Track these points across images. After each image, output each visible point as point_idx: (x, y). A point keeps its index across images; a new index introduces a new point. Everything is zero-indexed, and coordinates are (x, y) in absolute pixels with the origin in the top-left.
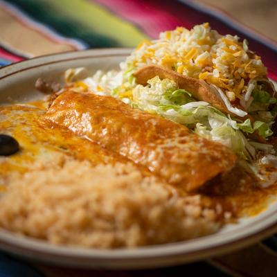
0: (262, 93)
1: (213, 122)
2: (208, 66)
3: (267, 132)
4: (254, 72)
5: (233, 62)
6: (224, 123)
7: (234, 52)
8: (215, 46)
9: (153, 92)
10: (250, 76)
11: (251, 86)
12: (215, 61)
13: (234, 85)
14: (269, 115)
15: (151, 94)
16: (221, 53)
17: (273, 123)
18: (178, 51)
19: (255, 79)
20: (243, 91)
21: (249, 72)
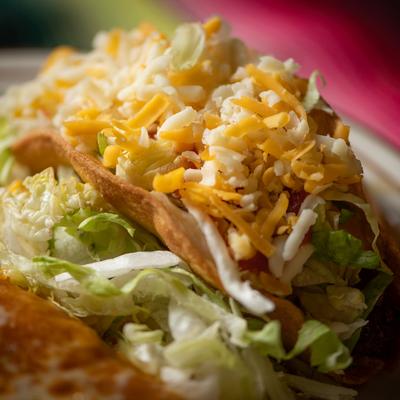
0: (338, 236)
1: (179, 320)
2: (191, 149)
3: (332, 360)
4: (317, 176)
5: (263, 141)
6: (208, 323)
7: (270, 113)
8: (221, 89)
9: (32, 215)
10: (307, 187)
11: (306, 216)
12: (209, 138)
13: (255, 213)
14: (356, 298)
15: (25, 220)
16: (230, 115)
17: (363, 323)
18: (120, 96)
19: (320, 194)
20: (282, 230)
21: (302, 175)
